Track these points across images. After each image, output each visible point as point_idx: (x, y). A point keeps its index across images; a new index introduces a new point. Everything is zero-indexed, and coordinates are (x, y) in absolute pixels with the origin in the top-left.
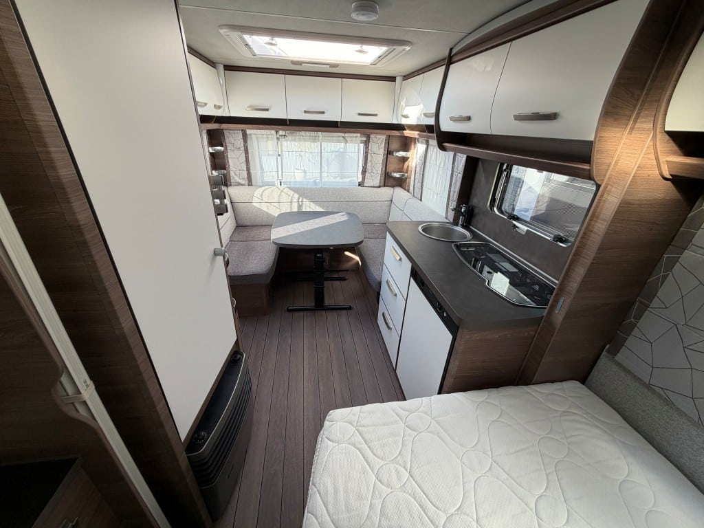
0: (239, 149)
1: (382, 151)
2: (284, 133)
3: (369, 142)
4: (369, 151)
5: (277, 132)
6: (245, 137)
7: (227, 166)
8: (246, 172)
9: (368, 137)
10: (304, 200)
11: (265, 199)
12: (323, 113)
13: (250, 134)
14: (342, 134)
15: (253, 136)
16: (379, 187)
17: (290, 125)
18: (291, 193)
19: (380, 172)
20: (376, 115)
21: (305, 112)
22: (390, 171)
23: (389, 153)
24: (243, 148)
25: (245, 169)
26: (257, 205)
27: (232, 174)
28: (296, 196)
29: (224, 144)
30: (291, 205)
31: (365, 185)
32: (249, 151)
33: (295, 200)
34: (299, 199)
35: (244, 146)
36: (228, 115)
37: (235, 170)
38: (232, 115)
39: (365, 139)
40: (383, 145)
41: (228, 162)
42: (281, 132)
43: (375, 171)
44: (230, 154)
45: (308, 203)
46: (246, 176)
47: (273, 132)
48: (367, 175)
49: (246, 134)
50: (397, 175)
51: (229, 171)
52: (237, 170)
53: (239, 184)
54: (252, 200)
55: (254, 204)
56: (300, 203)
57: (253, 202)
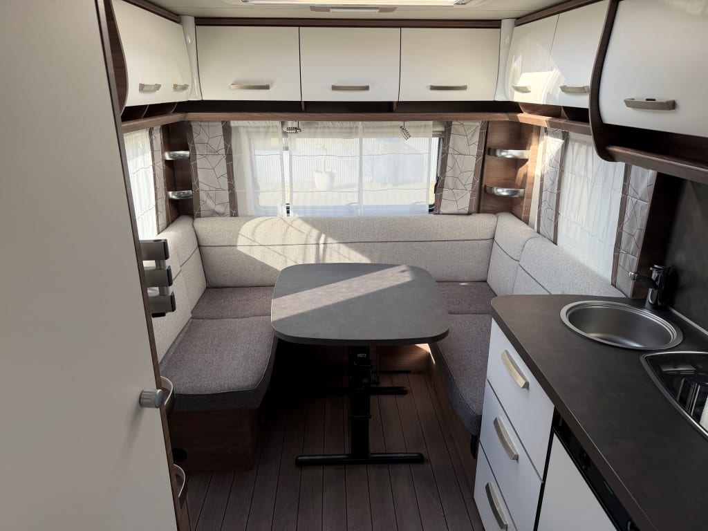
0: (216, 153)
1: (474, 149)
2: (295, 124)
3: (450, 134)
4: (450, 151)
5: (283, 124)
6: (227, 131)
7: (194, 183)
8: (227, 193)
9: (448, 126)
10: (330, 240)
11: (259, 239)
12: (367, 88)
13: (237, 128)
14: (401, 123)
15: (241, 130)
16: (469, 214)
17: (306, 111)
18: (306, 227)
19: (469, 187)
20: (464, 88)
21: (335, 88)
22: (488, 185)
23: (488, 151)
24: (223, 151)
25: (226, 187)
26: (245, 250)
27: (203, 195)
28: (315, 232)
29: (191, 146)
31: (442, 210)
32: (234, 156)
33: (313, 241)
34: (318, 239)
35: (226, 147)
36: (198, 98)
37: (207, 188)
38: (204, 99)
39: (441, 129)
40: (476, 138)
41: (197, 175)
42: (290, 124)
43: (460, 186)
44: (200, 162)
45: (336, 246)
46: (227, 199)
47: (278, 123)
48: (446, 193)
49: (230, 127)
50: (503, 192)
51: (198, 191)
52: (212, 188)
53: (214, 214)
54: (237, 242)
55: (239, 248)
56: (322, 246)
57: (238, 244)
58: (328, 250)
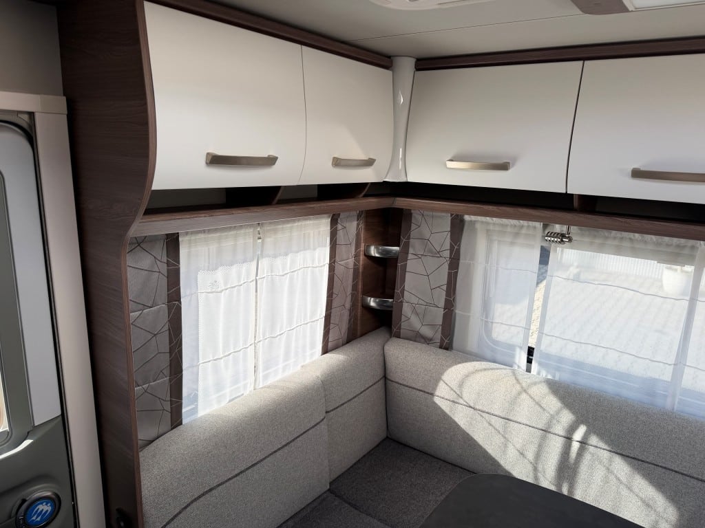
0: (437, 254)
5: (545, 226)
6: (458, 227)
7: (398, 291)
8: (441, 312)
10: (594, 440)
11: (468, 395)
13: (473, 223)
15: (478, 226)
17: (581, 211)
18: (553, 403)
24: (447, 254)
25: (442, 304)
26: (444, 406)
27: (406, 309)
28: (567, 417)
29: (403, 240)
30: (543, 438)
32: (462, 261)
33: (560, 429)
34: (572, 429)
35: (452, 248)
36: (402, 179)
37: (414, 300)
41: (403, 281)
44: (413, 265)
45: (606, 454)
46: (439, 321)
49: (462, 221)
51: (402, 302)
52: (421, 302)
53: (418, 338)
54: (435, 389)
55: (437, 400)
56: (575, 446)
57: (437, 393)
58: (587, 457)
